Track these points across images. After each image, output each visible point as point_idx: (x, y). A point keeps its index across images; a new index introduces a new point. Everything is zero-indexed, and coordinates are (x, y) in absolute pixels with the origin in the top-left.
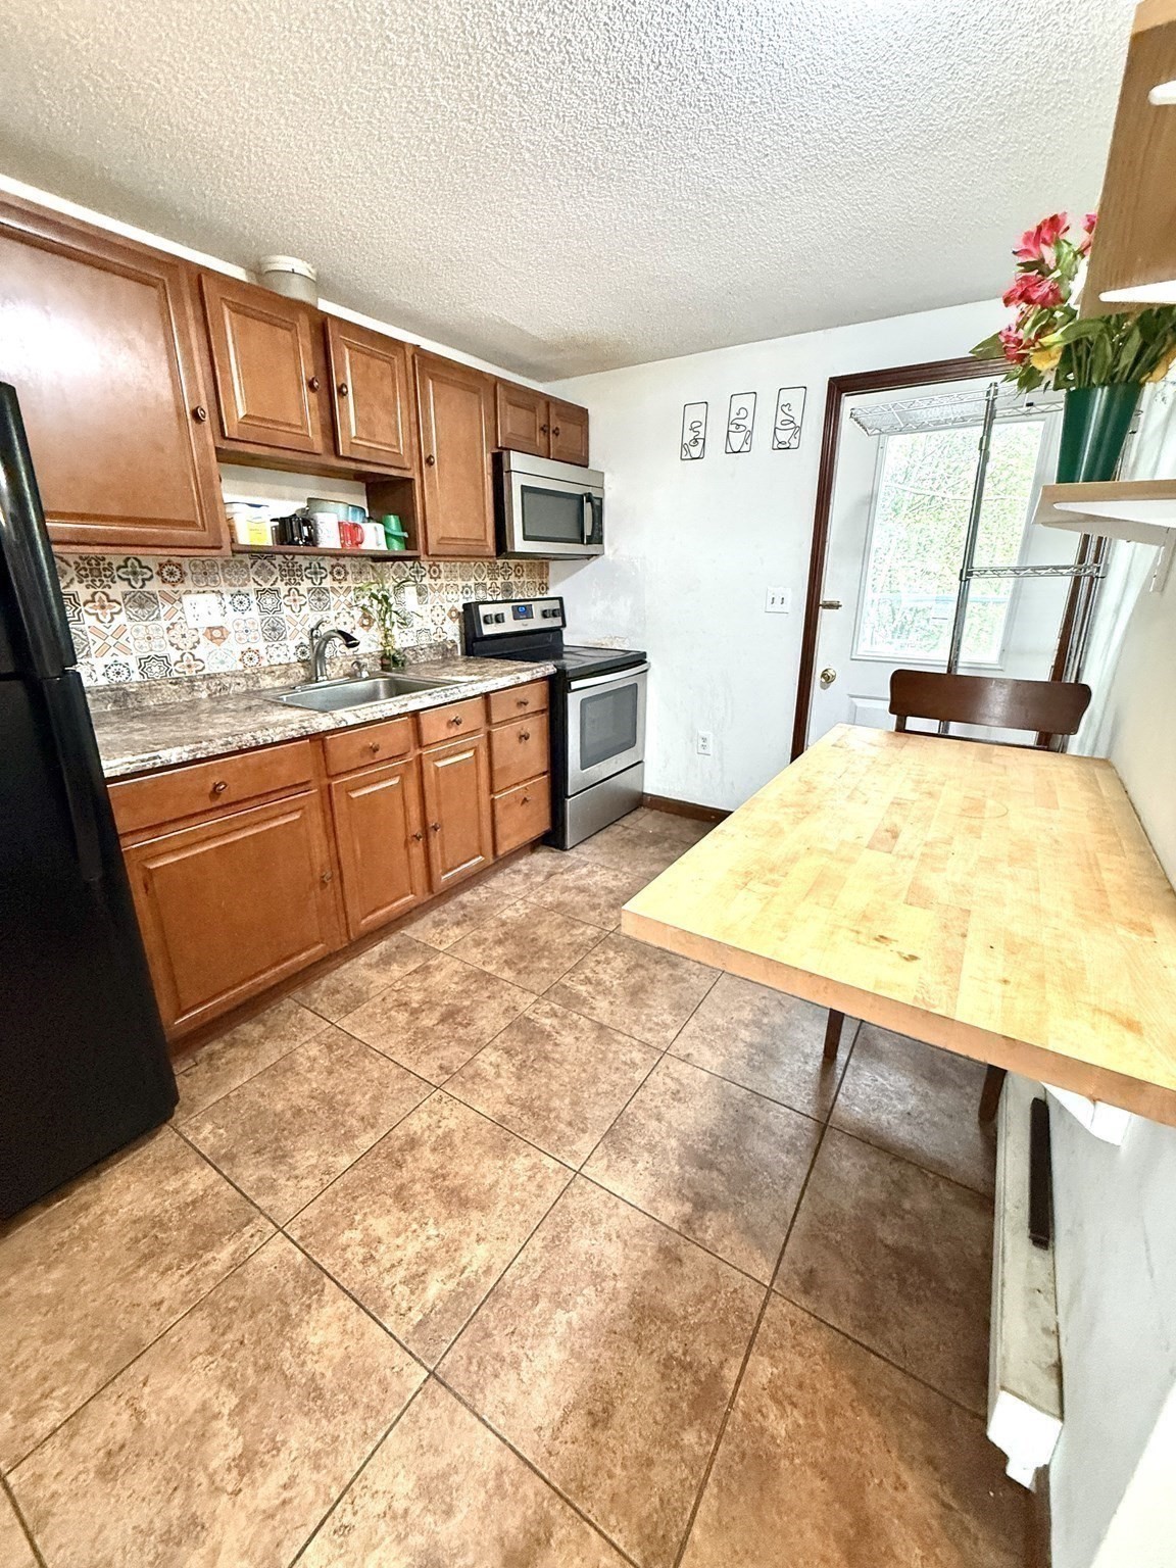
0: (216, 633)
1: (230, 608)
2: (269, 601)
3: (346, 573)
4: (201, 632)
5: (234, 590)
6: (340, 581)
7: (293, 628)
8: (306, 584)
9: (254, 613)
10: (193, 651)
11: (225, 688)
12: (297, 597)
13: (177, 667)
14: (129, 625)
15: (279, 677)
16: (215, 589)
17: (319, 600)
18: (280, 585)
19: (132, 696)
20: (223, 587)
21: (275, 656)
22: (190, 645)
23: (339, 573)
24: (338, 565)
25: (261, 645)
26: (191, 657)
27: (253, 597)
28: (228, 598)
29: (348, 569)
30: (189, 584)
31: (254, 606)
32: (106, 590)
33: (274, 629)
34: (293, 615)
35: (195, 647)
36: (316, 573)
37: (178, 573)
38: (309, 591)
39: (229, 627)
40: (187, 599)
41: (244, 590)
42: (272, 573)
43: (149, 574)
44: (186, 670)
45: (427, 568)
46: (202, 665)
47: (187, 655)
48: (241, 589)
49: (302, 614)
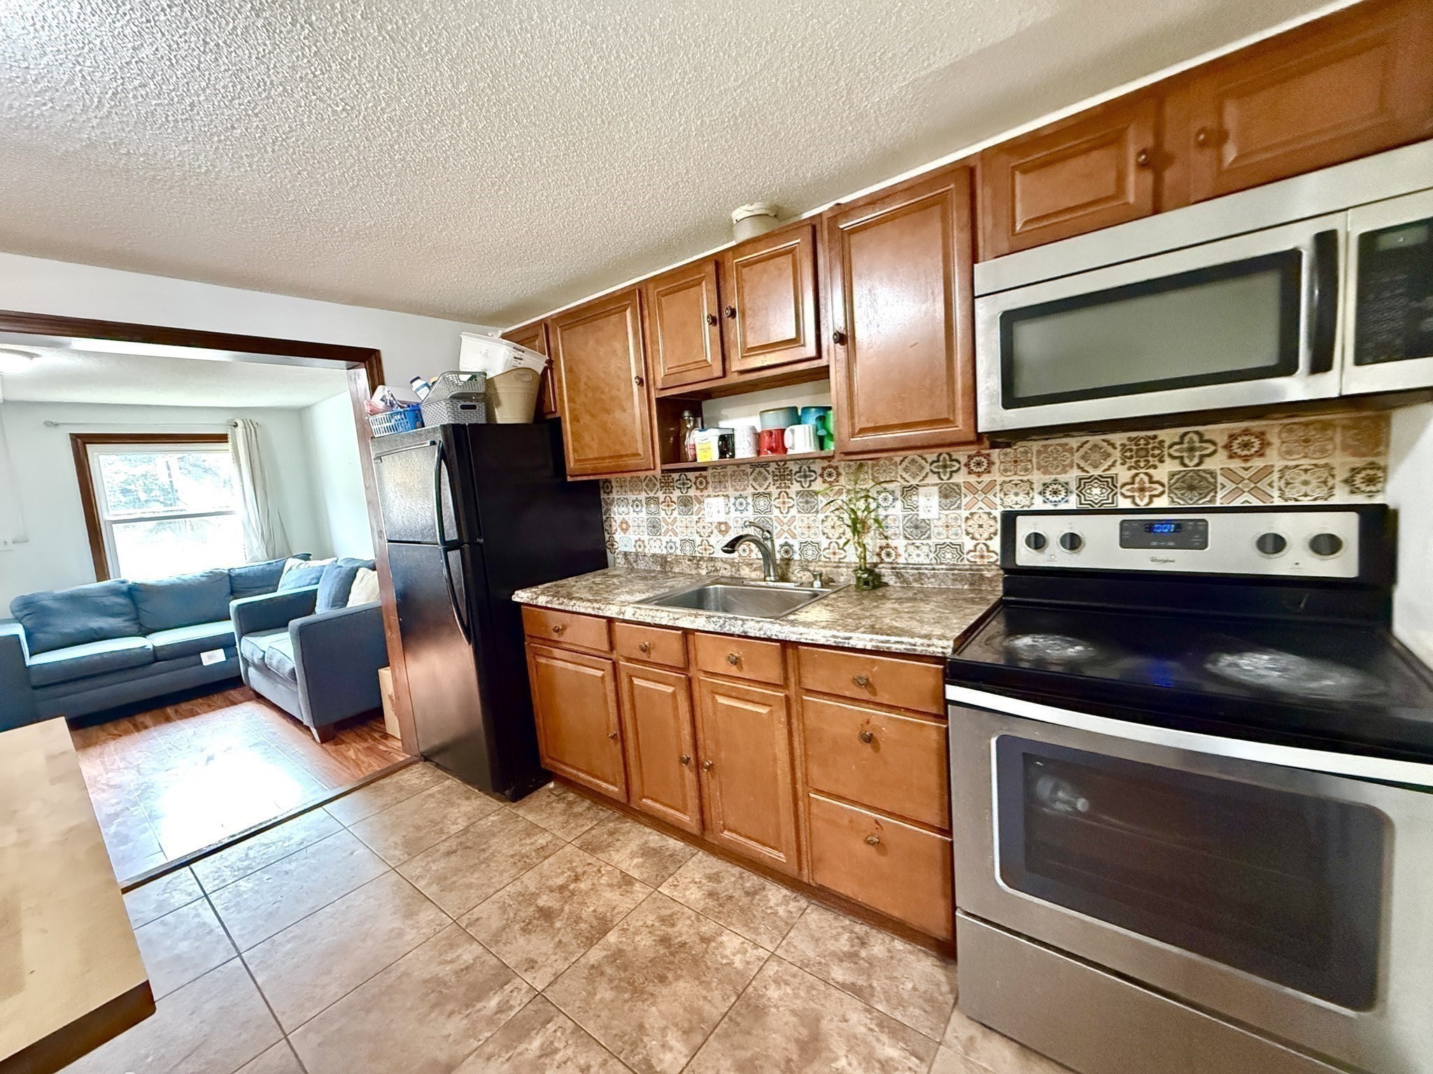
0: (723, 527)
1: (733, 508)
2: (762, 503)
3: (839, 474)
4: (715, 525)
5: (738, 494)
7: (779, 528)
8: (796, 487)
11: (716, 570)
12: (786, 500)
15: (755, 570)
17: (807, 502)
18: (772, 489)
20: (731, 492)
23: (830, 475)
24: (830, 467)
27: (750, 500)
28: (732, 500)
29: (841, 470)
30: (710, 490)
31: (750, 508)
34: (780, 516)
36: (805, 476)
38: (798, 493)
39: (731, 523)
40: (707, 500)
41: (744, 493)
42: (766, 479)
49: (789, 516)
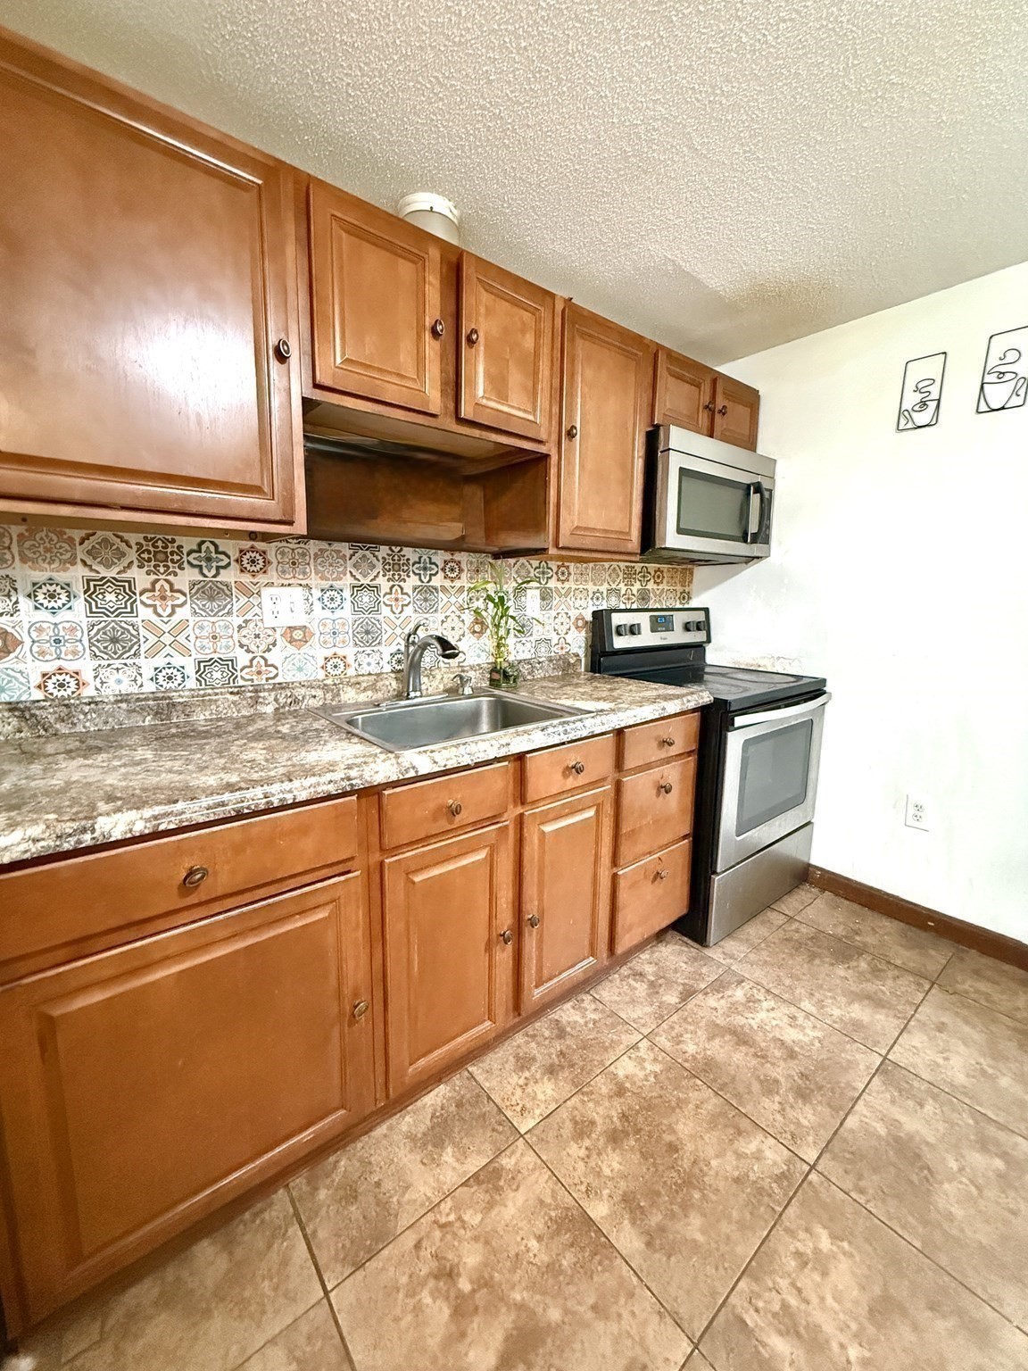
0: (298, 635)
1: (317, 606)
2: (366, 599)
3: (461, 570)
4: (279, 632)
5: (326, 584)
6: (452, 580)
7: (390, 632)
8: (413, 581)
9: (346, 613)
10: (266, 655)
11: (296, 701)
12: (400, 596)
13: (243, 674)
14: (192, 620)
15: (365, 690)
16: (303, 582)
17: (426, 600)
18: (382, 581)
19: (179, 708)
20: (314, 580)
21: (365, 665)
22: (263, 647)
23: (452, 570)
24: (452, 561)
25: (350, 652)
26: (262, 662)
27: (347, 593)
28: (317, 593)
29: (464, 566)
30: (273, 574)
31: (347, 605)
32: (171, 578)
33: (367, 632)
34: (392, 616)
35: (269, 650)
36: (425, 569)
37: (261, 562)
38: (415, 589)
39: (314, 627)
40: (266, 592)
41: (337, 584)
42: (374, 566)
43: (226, 561)
44: (255, 677)
45: (555, 569)
46: (275, 672)
47: (258, 659)
48: (334, 583)
49: (403, 616)
